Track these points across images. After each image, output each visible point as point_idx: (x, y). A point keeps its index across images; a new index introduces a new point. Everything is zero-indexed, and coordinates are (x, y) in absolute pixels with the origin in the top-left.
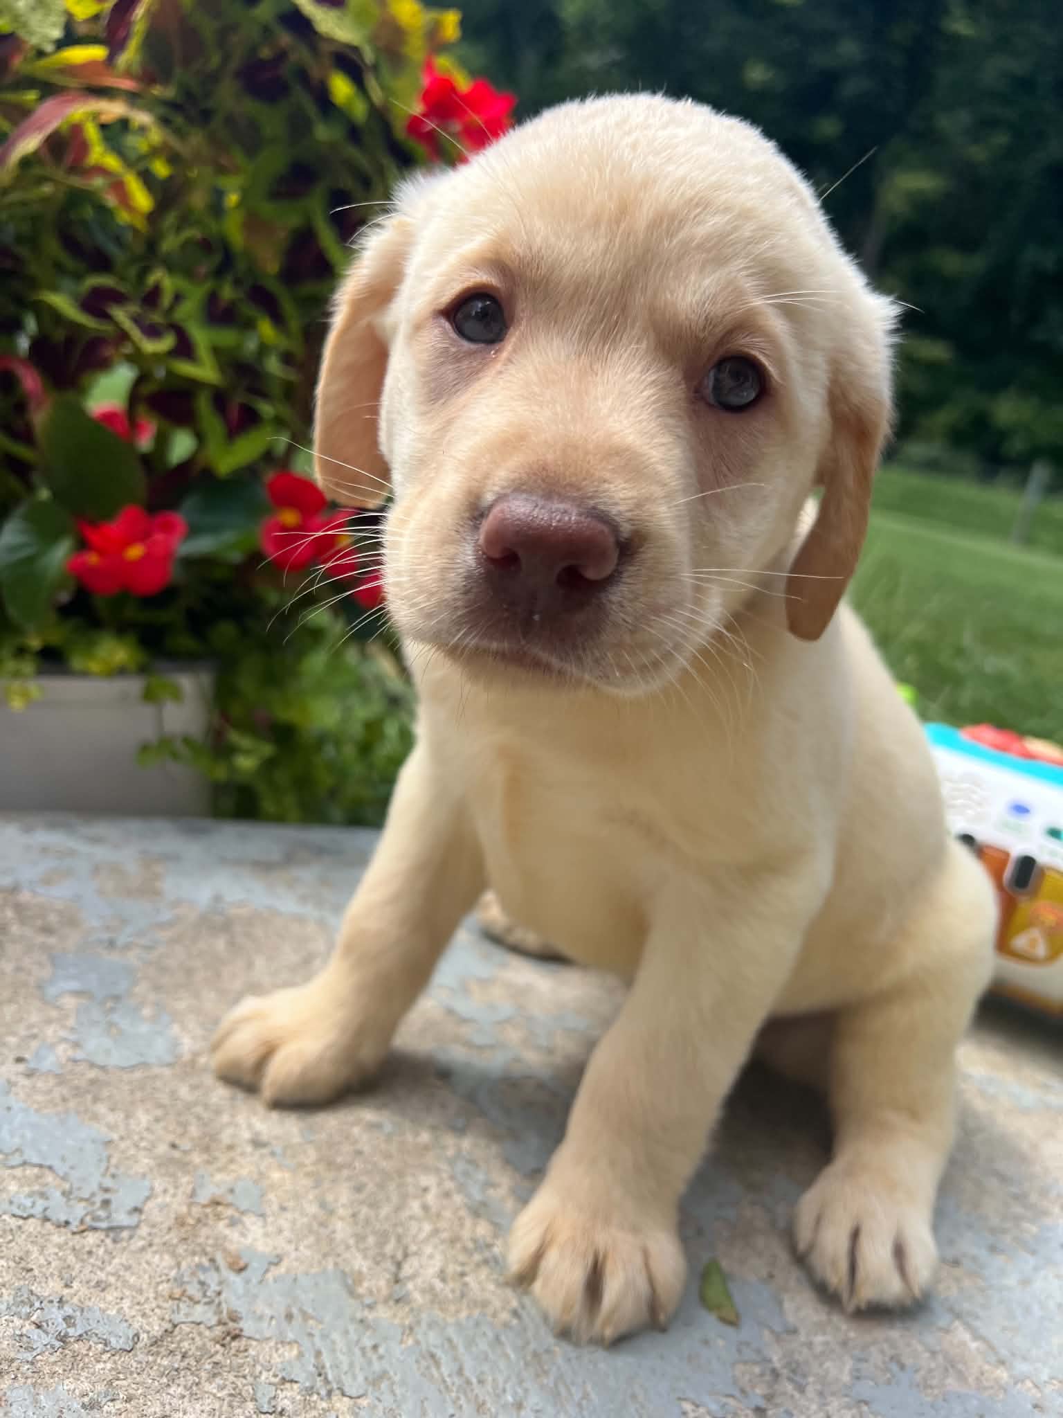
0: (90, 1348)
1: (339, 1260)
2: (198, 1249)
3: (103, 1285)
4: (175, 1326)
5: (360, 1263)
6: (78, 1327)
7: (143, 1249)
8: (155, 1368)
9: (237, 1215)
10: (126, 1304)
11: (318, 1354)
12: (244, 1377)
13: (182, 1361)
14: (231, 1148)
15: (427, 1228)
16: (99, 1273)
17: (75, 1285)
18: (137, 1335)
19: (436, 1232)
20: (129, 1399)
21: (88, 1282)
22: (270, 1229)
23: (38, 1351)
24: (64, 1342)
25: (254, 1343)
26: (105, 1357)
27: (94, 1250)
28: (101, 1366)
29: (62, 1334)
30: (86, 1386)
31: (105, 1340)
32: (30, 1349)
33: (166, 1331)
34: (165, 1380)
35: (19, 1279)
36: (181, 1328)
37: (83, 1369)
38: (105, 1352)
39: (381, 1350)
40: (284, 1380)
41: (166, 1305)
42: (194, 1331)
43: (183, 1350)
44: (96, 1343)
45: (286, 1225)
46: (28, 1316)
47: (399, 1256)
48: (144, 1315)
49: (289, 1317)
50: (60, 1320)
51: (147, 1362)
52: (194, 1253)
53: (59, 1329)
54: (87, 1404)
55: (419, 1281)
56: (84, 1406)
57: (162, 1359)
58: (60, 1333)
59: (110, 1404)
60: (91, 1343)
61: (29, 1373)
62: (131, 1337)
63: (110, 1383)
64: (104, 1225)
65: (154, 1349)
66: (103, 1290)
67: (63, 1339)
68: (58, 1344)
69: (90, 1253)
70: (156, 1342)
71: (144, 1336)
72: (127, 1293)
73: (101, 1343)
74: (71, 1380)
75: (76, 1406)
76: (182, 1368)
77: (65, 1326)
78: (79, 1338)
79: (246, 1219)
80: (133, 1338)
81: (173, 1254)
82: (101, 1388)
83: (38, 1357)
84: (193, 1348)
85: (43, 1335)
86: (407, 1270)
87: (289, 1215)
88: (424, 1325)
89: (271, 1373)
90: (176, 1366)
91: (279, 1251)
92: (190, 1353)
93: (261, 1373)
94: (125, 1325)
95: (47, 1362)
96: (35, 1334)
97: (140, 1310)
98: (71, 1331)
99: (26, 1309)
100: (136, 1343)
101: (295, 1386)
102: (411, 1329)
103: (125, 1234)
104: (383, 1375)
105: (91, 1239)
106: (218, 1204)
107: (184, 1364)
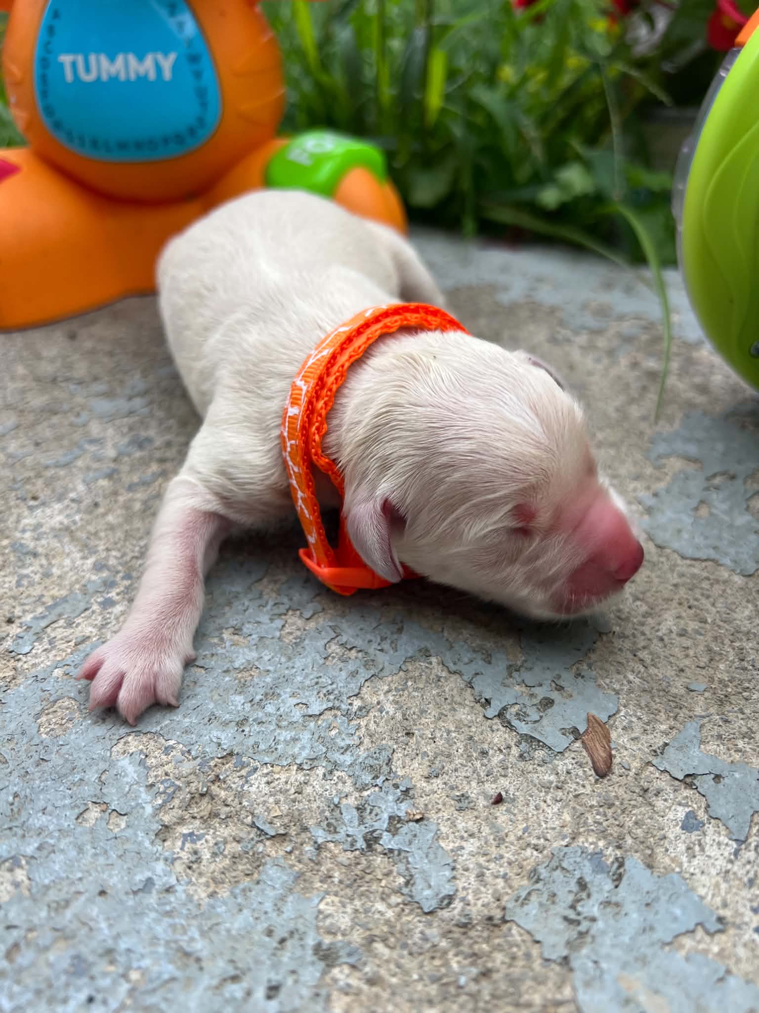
0: (387, 875)
2: (614, 831)
3: (464, 804)
4: (504, 921)
6: (396, 838)
7: (546, 787)
8: (437, 962)
9: (702, 815)
10: (471, 846)
13: (476, 980)
16: (474, 784)
17: (437, 783)
18: (450, 898)
20: (372, 981)
21: (452, 788)
23: (337, 837)
24: (369, 846)
26: (395, 899)
27: (491, 752)
28: (380, 906)
29: (375, 835)
30: (344, 921)
31: (412, 876)
32: (332, 828)
33: (490, 918)
34: (433, 990)
35: (391, 739)
36: (510, 929)
37: (362, 895)
38: (398, 891)
41: (516, 882)
42: (523, 948)
43: (490, 965)
44: (399, 874)
46: (364, 788)
48: (480, 876)
50: (385, 816)
51: (434, 946)
52: (603, 834)
53: (377, 825)
54: (324, 947)
56: (318, 948)
57: (456, 955)
58: (374, 831)
59: (347, 970)
60: (395, 869)
61: (305, 858)
62: (441, 896)
63: (371, 940)
64: (524, 728)
65: (457, 933)
66: (460, 810)
67: (371, 840)
68: (361, 844)
69: (484, 753)
70: (465, 926)
71: (458, 905)
72: (486, 830)
73: (404, 877)
74: (336, 899)
75: (310, 942)
76: (467, 990)
77: (385, 826)
78: (388, 853)
79: (710, 829)
80: (444, 898)
81: (579, 817)
82: (357, 937)
83: (331, 845)
84: (504, 969)
85: (356, 823)
90: (463, 980)
91: (727, 913)
92: (496, 976)
94: (448, 873)
95: (334, 857)
96: (350, 815)
97: (480, 866)
98: (386, 836)
99: (367, 778)
100: (442, 909)
103: (540, 754)
105: (500, 736)
107: (473, 987)
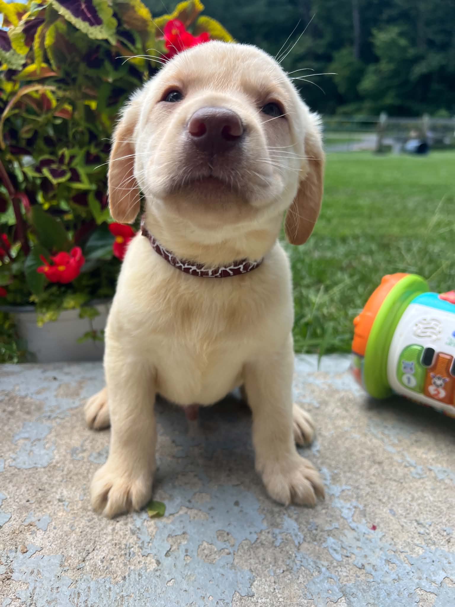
1: (65, 551)
5: (72, 552)
11: (35, 588)
12: (4, 595)
14: (49, 502)
15: (109, 538)
19: (113, 540)
22: (45, 536)
25: (14, 582)
39: (59, 589)
40: (17, 598)
45: (52, 535)
47: (91, 550)
49: (32, 573)
55: (92, 561)
86: (90, 556)
87: (55, 531)
88: (83, 580)
89: (14, 594)
93: (10, 594)
101: (20, 600)
102: (77, 581)
104: (55, 600)
106: (31, 525)
